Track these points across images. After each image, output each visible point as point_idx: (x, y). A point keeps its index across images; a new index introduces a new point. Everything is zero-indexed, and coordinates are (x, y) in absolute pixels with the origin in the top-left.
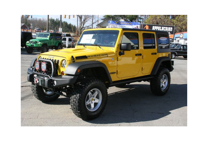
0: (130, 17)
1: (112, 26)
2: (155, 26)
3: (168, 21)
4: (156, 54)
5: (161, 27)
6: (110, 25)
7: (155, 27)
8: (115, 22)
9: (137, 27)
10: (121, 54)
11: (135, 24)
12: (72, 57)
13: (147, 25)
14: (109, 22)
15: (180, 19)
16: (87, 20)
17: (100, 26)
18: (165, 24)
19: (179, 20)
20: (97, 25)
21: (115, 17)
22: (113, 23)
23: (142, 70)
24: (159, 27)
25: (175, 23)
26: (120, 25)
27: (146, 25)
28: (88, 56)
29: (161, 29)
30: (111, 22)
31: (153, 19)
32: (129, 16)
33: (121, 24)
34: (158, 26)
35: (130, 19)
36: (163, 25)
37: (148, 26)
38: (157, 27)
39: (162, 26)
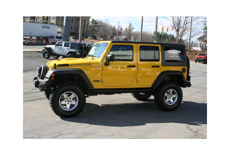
4: (158, 67)
10: (106, 64)
12: (55, 64)
16: (185, 33)
17: (202, 40)
20: (197, 39)
23: (137, 82)
28: (70, 65)
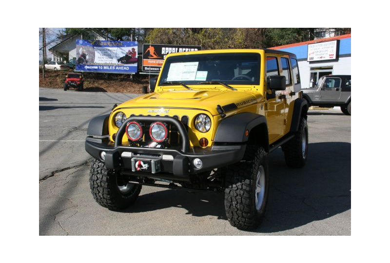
0: (118, 32)
1: (84, 50)
2: (165, 47)
3: (189, 36)
5: (177, 49)
6: (80, 48)
7: (167, 49)
8: (90, 43)
9: (133, 49)
11: (129, 46)
13: (152, 46)
14: (78, 43)
15: (209, 34)
18: (184, 43)
19: (207, 35)
21: (88, 32)
22: (86, 45)
24: (174, 49)
25: (201, 40)
26: (99, 48)
27: (150, 46)
29: (178, 51)
30: (81, 42)
31: (162, 35)
32: (115, 31)
33: (100, 46)
34: (172, 47)
35: (118, 35)
36: (180, 44)
37: (153, 48)
38: (170, 49)
39: (179, 47)
